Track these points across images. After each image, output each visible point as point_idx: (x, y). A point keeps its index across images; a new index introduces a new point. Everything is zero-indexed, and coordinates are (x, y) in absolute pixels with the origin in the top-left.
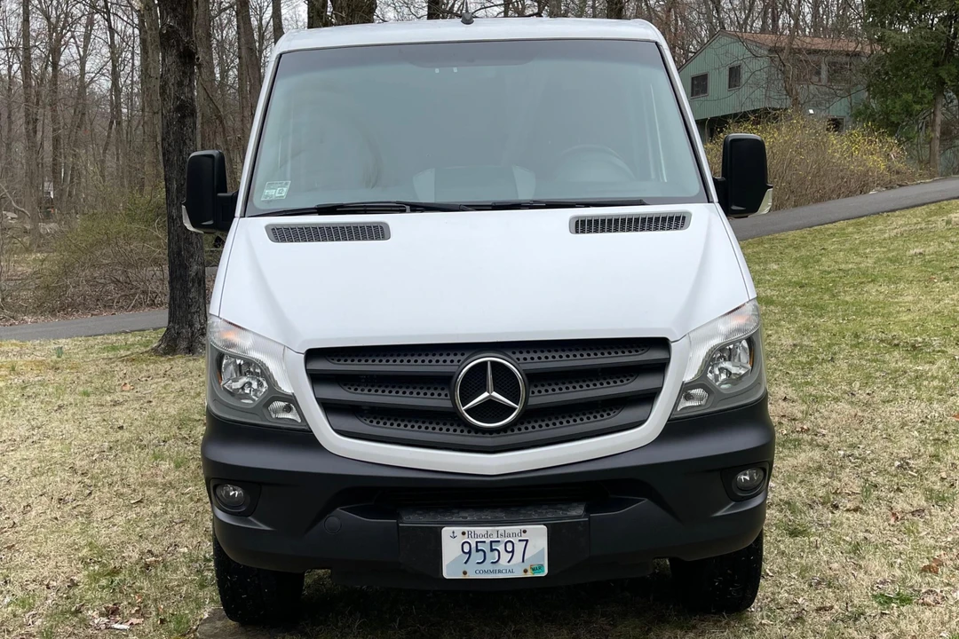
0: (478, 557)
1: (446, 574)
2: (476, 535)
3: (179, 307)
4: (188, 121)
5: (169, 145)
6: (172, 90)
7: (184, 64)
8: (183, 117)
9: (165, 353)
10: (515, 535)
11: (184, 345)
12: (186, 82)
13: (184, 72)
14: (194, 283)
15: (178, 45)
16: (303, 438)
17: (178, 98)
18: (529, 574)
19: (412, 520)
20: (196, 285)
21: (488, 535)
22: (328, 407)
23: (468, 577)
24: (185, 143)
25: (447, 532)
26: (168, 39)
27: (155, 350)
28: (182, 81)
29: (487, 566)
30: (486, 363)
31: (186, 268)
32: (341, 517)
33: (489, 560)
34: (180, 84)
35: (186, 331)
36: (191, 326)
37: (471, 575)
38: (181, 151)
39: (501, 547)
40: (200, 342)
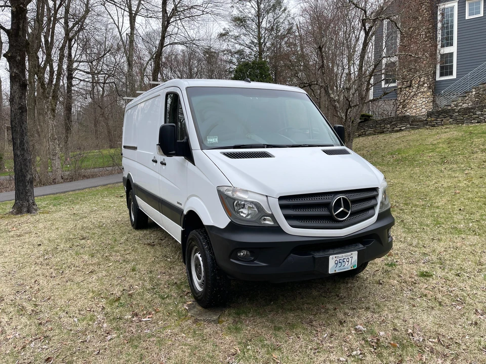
0: (339, 265)
1: (330, 273)
2: (339, 257)
3: (22, 193)
4: (24, 114)
5: (16, 124)
6: (17, 100)
7: (22, 90)
8: (22, 112)
9: (17, 214)
10: (349, 255)
11: (25, 210)
12: (23, 97)
13: (22, 93)
14: (28, 183)
15: (20, 82)
16: (277, 229)
17: (20, 104)
18: (352, 268)
19: (318, 255)
20: (30, 184)
21: (342, 257)
22: (287, 217)
23: (337, 272)
24: (23, 123)
25: (331, 257)
26: (15, 79)
27: (12, 213)
28: (21, 97)
29: (342, 267)
30: (340, 198)
31: (25, 177)
32: (293, 257)
33: (342, 265)
34: (21, 98)
35: (25, 204)
36: (28, 201)
37: (337, 271)
38: (21, 127)
39: (345, 260)
40: (33, 208)
